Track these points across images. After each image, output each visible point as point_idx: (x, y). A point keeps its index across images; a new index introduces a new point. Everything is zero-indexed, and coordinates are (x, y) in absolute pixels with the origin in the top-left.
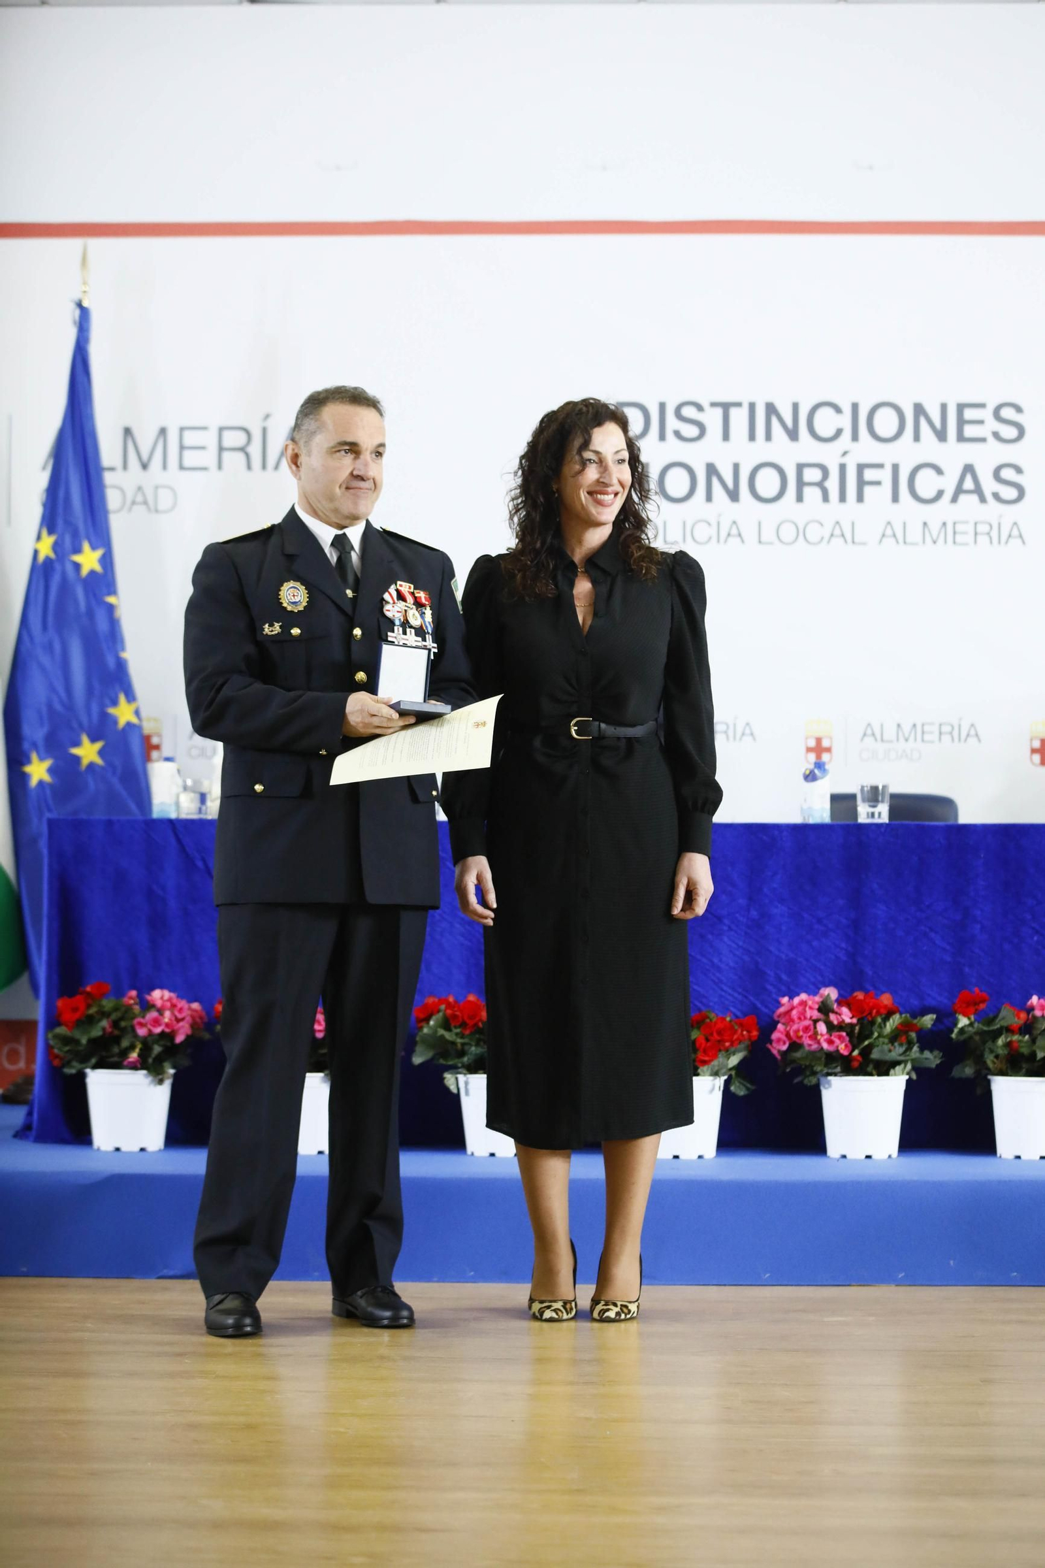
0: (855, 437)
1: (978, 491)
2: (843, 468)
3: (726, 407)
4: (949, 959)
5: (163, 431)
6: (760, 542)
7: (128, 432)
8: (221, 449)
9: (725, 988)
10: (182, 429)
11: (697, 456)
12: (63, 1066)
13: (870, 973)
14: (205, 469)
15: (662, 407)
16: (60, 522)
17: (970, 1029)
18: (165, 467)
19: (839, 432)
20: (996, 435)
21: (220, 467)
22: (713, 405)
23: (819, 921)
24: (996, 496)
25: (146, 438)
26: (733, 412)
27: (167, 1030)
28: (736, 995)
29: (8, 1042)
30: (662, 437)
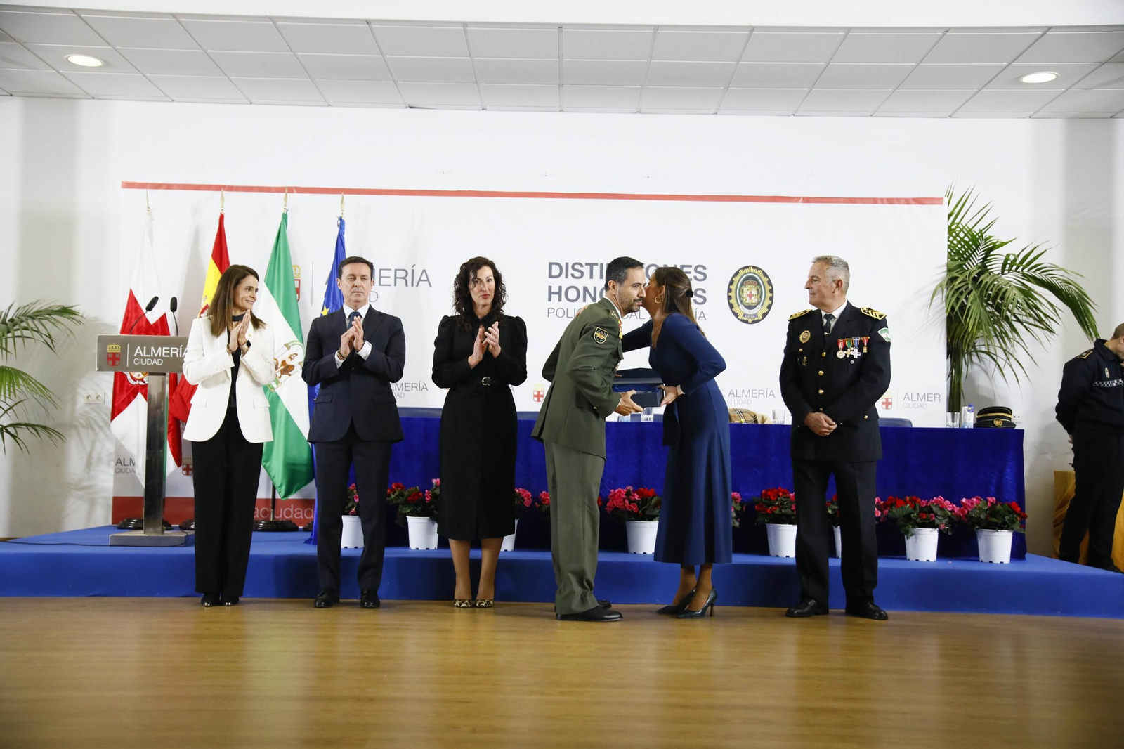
3: (592, 265)
8: (396, 278)
10: (380, 270)
11: (580, 284)
13: (645, 481)
14: (390, 285)
15: (567, 264)
16: (331, 303)
21: (395, 285)
22: (586, 264)
26: (594, 267)
29: (306, 508)
30: (567, 276)
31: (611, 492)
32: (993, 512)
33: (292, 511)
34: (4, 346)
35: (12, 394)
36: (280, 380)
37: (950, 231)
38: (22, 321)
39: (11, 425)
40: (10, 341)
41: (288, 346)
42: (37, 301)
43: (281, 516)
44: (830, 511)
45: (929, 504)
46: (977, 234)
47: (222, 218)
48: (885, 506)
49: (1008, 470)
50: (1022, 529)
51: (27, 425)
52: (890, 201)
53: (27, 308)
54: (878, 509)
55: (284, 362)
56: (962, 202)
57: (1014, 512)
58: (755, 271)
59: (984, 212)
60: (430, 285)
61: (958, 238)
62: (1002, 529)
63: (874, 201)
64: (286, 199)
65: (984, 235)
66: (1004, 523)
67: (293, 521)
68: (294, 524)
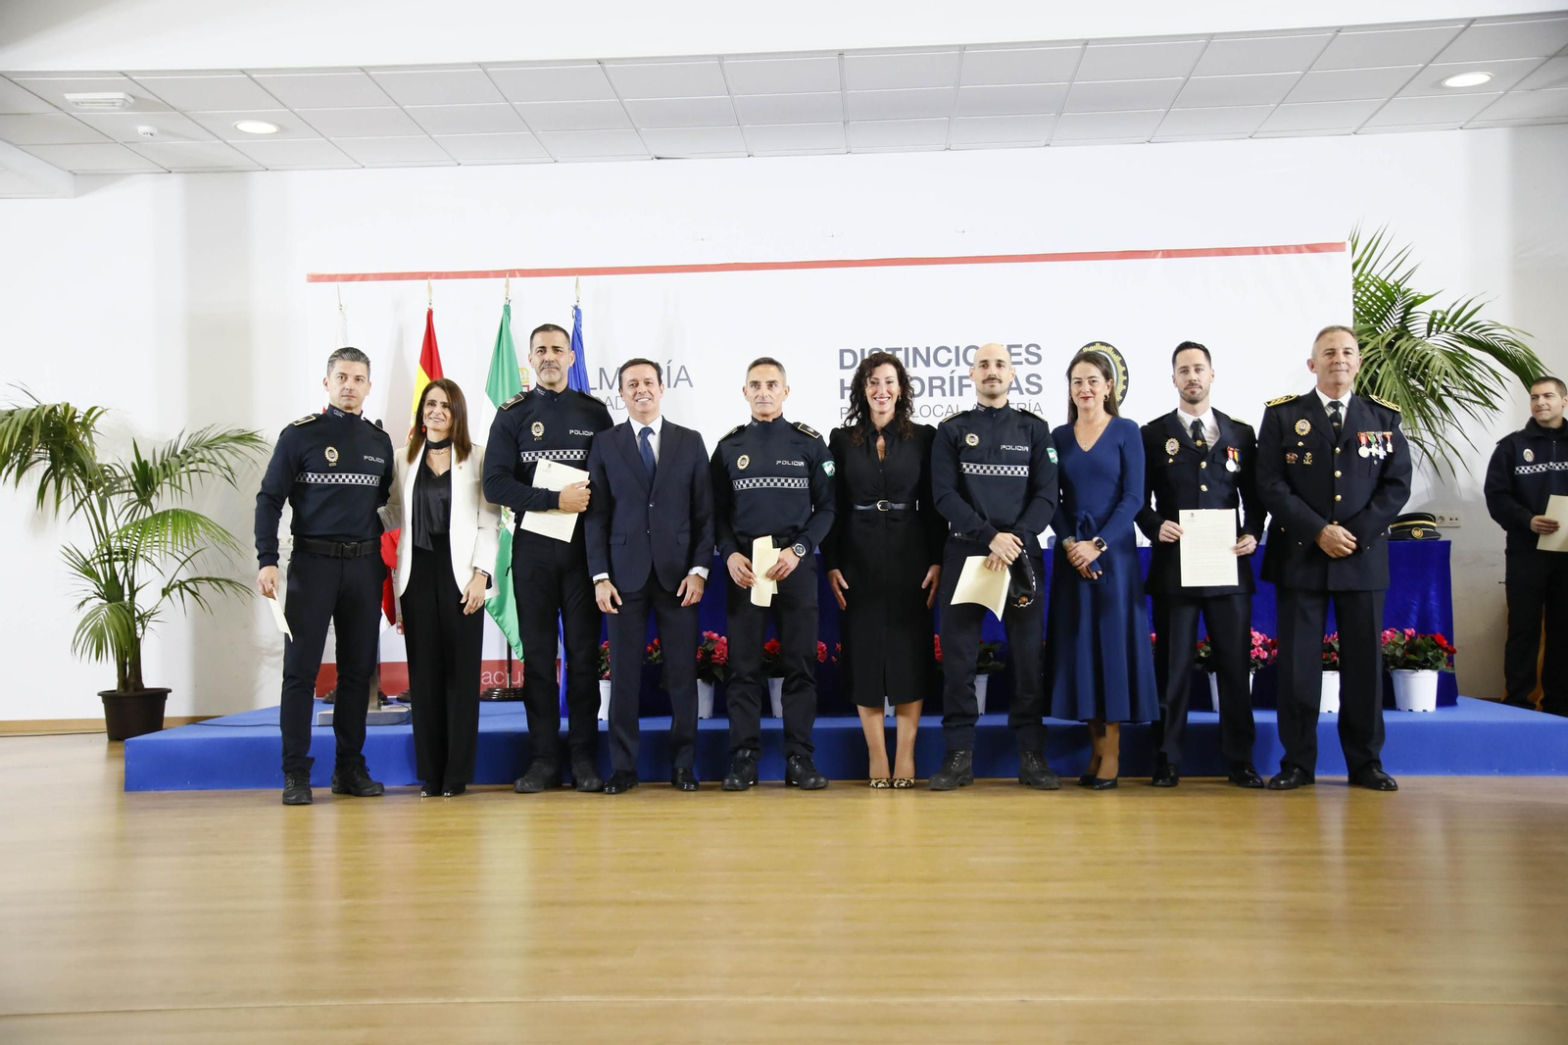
0: (958, 364)
1: (1019, 388)
2: (952, 378)
7: (602, 370)
19: (950, 361)
20: (1027, 360)
24: (1028, 390)
32: (1411, 647)
34: (178, 484)
35: (190, 543)
37: (1357, 284)
38: (196, 452)
39: (191, 580)
40: (184, 476)
42: (213, 426)
44: (1203, 654)
45: (1329, 640)
46: (1393, 287)
47: (430, 314)
48: (1273, 645)
49: (1433, 593)
50: (1450, 668)
51: (208, 579)
52: (1276, 250)
53: (201, 434)
54: (1264, 649)
56: (1373, 246)
57: (1439, 646)
58: (1104, 348)
59: (1401, 256)
60: (691, 386)
61: (1367, 293)
62: (1424, 668)
63: (1255, 251)
64: (507, 286)
65: (1401, 288)
66: (1427, 660)
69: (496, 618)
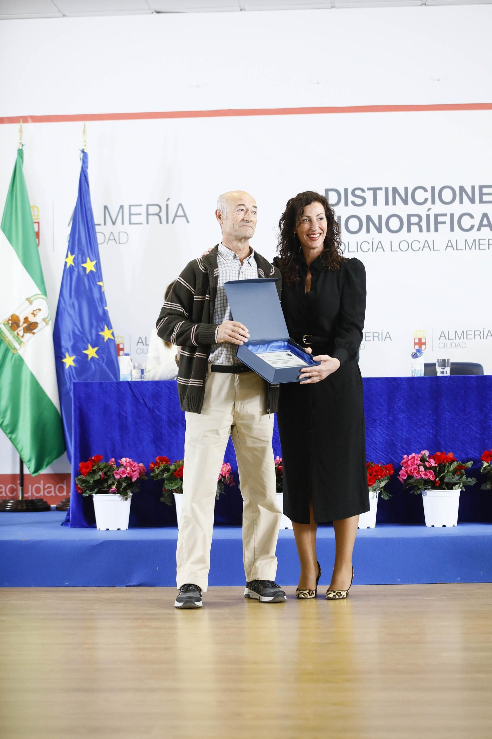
0: (433, 202)
2: (428, 216)
3: (375, 190)
4: (479, 436)
5: (122, 207)
6: (391, 251)
7: (106, 208)
8: (148, 214)
9: (378, 451)
10: (130, 206)
11: (362, 212)
12: (83, 493)
13: (444, 443)
14: (141, 224)
15: (346, 190)
16: (76, 249)
17: (489, 468)
18: (123, 224)
19: (426, 200)
21: (148, 223)
22: (369, 189)
23: (420, 421)
25: (114, 211)
26: (378, 192)
27: (128, 476)
28: (383, 454)
29: (59, 483)
30: (346, 204)
31: (403, 458)
33: (42, 487)
36: (23, 340)
41: (30, 301)
43: (30, 494)
55: (26, 319)
60: (188, 222)
64: (21, 131)
67: (45, 500)
68: (46, 502)
69: (10, 436)
